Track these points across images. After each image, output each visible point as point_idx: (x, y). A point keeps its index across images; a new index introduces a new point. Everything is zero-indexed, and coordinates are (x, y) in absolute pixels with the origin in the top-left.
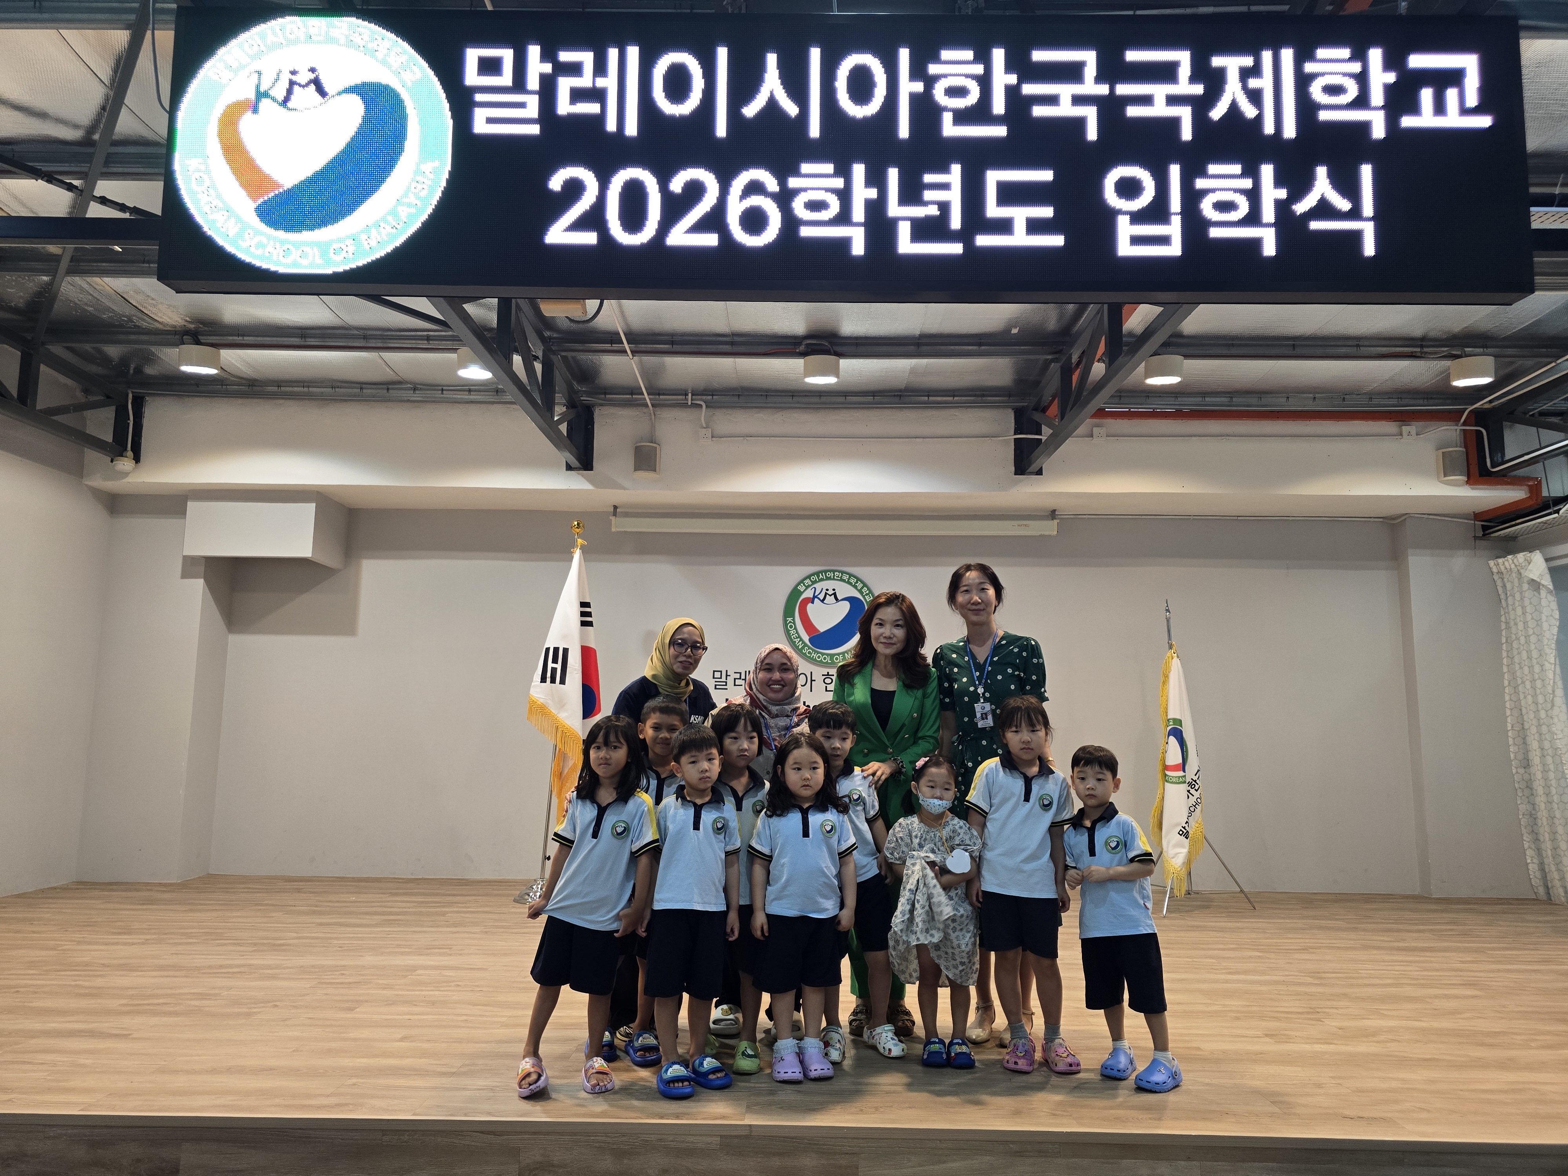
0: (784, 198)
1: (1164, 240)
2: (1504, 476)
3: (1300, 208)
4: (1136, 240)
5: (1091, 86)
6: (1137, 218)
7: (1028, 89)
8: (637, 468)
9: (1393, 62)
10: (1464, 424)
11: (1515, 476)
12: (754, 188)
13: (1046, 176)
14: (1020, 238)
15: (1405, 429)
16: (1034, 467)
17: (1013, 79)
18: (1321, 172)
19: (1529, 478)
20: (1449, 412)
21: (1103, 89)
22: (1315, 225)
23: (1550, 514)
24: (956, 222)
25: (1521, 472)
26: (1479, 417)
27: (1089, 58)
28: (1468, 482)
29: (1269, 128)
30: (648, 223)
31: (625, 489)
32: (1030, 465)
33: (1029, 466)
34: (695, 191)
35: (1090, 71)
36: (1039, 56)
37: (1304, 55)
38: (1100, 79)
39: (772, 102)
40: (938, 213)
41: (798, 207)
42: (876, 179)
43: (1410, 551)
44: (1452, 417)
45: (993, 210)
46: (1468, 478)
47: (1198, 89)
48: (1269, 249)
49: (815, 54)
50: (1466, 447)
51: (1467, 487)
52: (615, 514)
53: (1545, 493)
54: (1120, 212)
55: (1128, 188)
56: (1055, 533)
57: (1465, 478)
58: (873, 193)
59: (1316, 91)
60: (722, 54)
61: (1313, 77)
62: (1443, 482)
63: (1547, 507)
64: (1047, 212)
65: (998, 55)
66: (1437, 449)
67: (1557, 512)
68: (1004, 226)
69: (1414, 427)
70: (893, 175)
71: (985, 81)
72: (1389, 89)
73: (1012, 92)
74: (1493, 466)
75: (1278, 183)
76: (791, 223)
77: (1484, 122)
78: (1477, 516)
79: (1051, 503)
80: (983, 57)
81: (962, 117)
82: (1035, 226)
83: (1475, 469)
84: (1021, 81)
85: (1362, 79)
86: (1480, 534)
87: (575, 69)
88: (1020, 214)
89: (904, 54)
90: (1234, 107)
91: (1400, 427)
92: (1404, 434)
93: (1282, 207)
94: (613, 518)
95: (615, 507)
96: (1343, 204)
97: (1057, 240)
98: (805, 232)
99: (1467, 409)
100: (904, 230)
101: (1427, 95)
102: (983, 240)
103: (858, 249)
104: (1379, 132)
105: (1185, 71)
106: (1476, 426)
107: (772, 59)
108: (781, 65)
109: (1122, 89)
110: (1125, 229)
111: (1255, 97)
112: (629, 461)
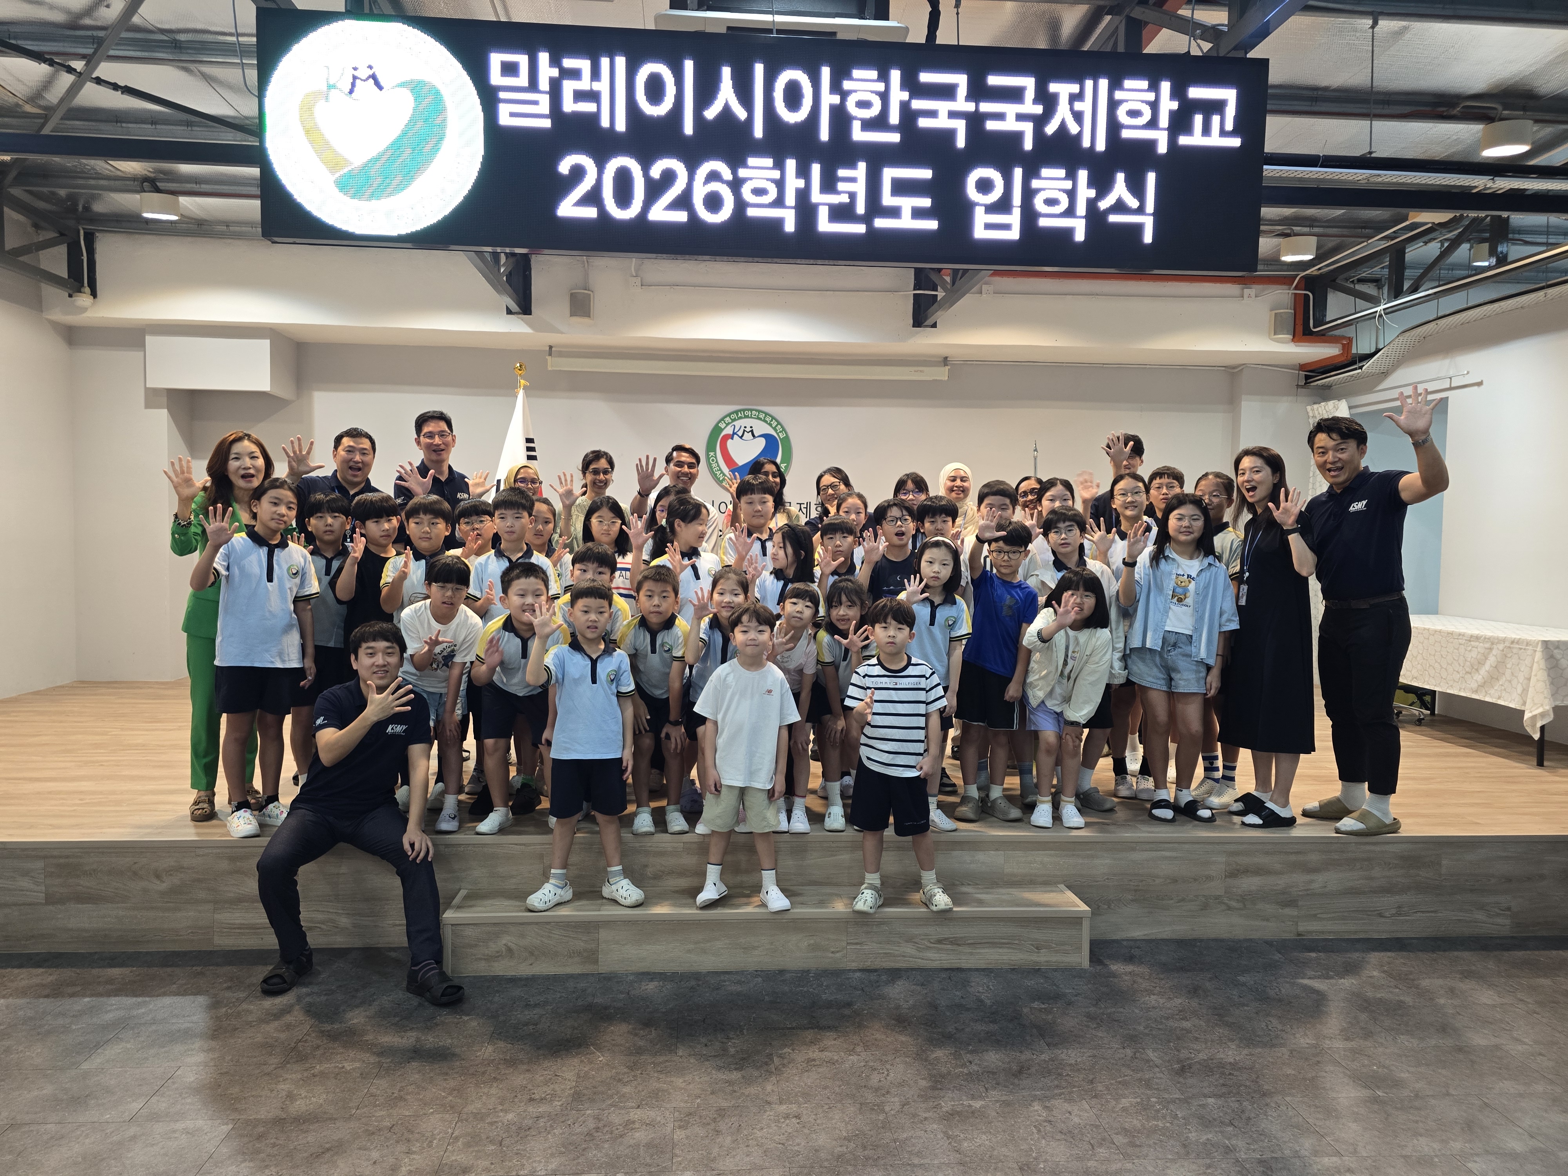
0: (736, 185)
1: (1007, 227)
2: (1323, 335)
3: (1103, 205)
4: (988, 226)
5: (962, 104)
6: (991, 209)
7: (918, 104)
8: (573, 314)
9: (1178, 93)
10: (1296, 288)
11: (1331, 336)
12: (713, 176)
13: (926, 174)
14: (906, 222)
15: (1247, 291)
16: (930, 322)
17: (905, 96)
18: (1120, 177)
19: (1344, 338)
20: (1285, 277)
21: (970, 107)
22: (1113, 218)
23: (1355, 369)
24: (861, 209)
25: (1337, 332)
26: (1310, 283)
27: (961, 80)
28: (1293, 340)
29: (1086, 143)
30: (634, 201)
31: (562, 333)
32: (926, 319)
33: (925, 321)
34: (669, 177)
35: (962, 91)
36: (926, 77)
37: (1115, 84)
38: (970, 97)
39: (727, 109)
40: (848, 200)
41: (746, 191)
42: (803, 172)
43: (1244, 397)
44: (1286, 281)
45: (888, 199)
46: (1294, 336)
47: (1039, 109)
48: (1080, 236)
49: (759, 69)
50: (1295, 310)
51: (1292, 344)
52: (550, 354)
53: (1354, 351)
54: (978, 204)
55: (985, 186)
56: (946, 378)
57: (1291, 337)
58: (801, 183)
59: (1121, 115)
60: (689, 66)
61: (1120, 102)
62: (1272, 339)
63: (1354, 363)
64: (926, 202)
65: (895, 75)
66: (1271, 310)
67: (1361, 368)
68: (894, 212)
69: (1254, 290)
70: (816, 169)
71: (884, 97)
72: (1173, 114)
73: (905, 107)
74: (1314, 327)
75: (1091, 184)
76: (741, 205)
77: (1235, 142)
78: (1302, 367)
79: (944, 352)
80: (884, 77)
81: (868, 125)
82: (918, 213)
83: (1300, 328)
84: (911, 98)
85: (1154, 106)
86: (1302, 382)
87: (575, 74)
88: (907, 203)
89: (826, 72)
90: (1063, 126)
91: (1243, 289)
92: (1246, 296)
93: (1091, 204)
94: (549, 358)
95: (551, 347)
96: (1133, 203)
97: (932, 225)
98: (751, 212)
99: (1298, 275)
100: (823, 214)
101: (1198, 120)
102: (880, 223)
103: (790, 227)
104: (1162, 148)
105: (1030, 94)
106: (1305, 290)
107: (726, 72)
108: (734, 77)
109: (986, 107)
110: (980, 218)
111: (1078, 117)
112: (565, 307)
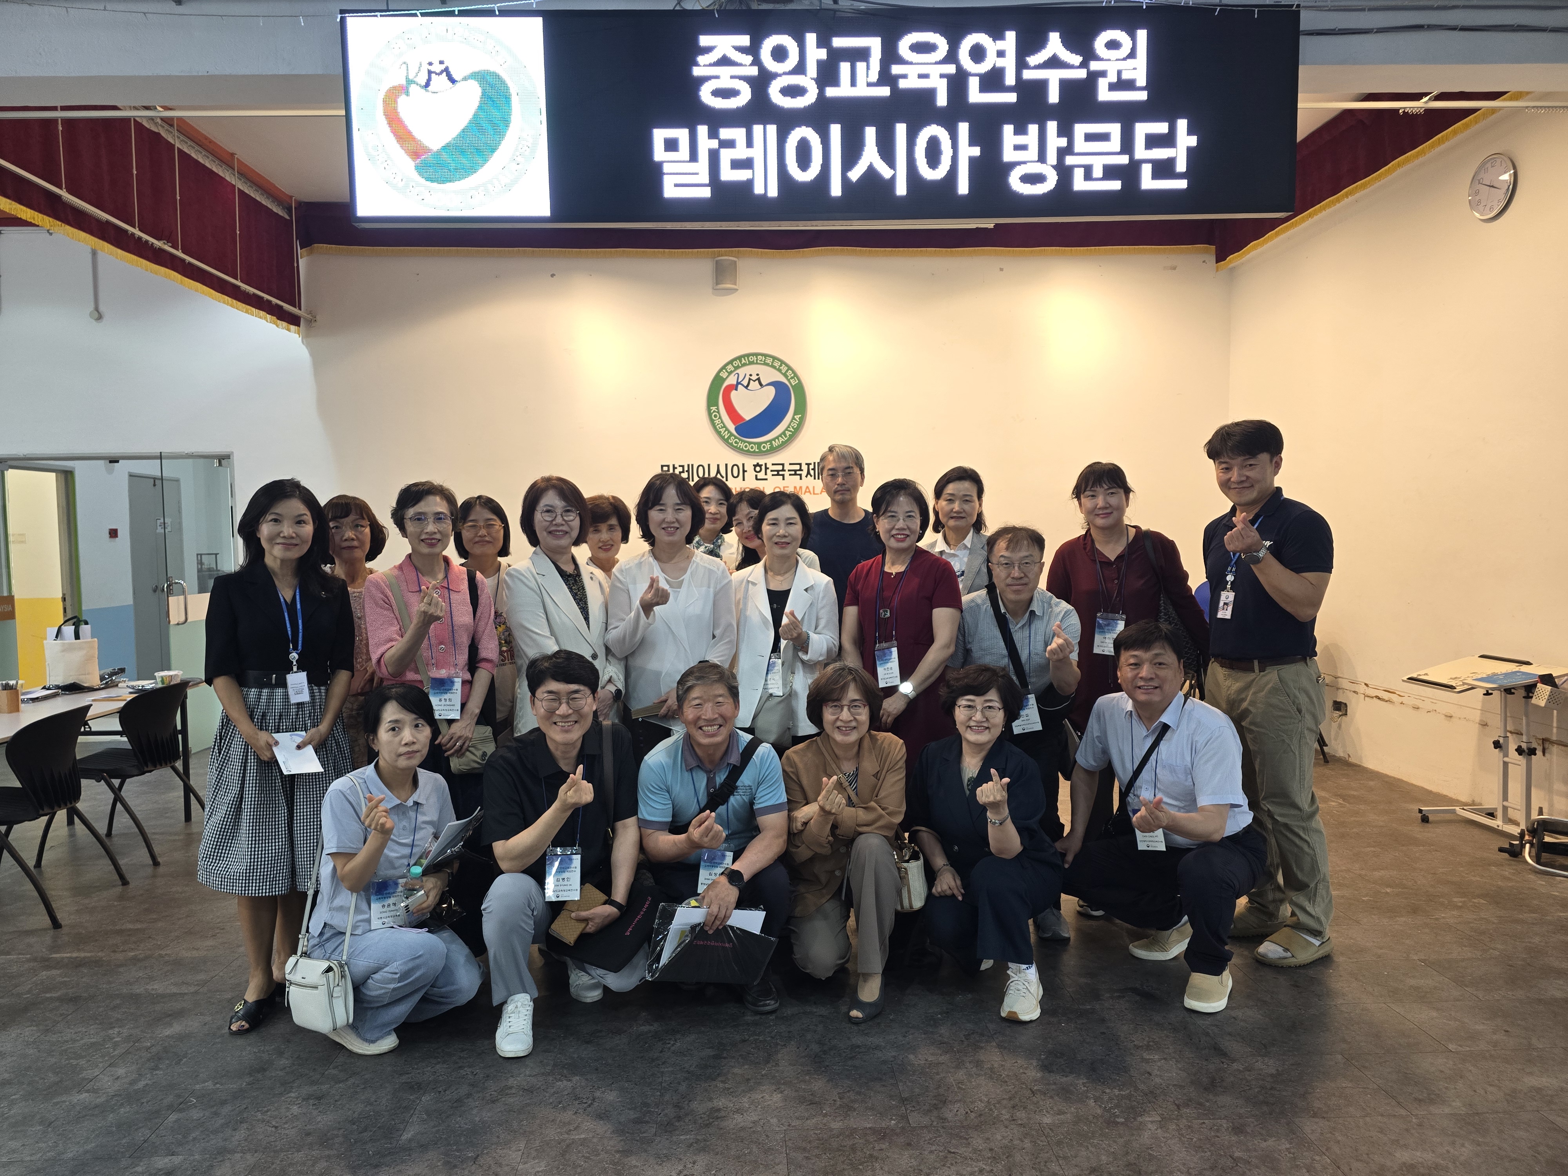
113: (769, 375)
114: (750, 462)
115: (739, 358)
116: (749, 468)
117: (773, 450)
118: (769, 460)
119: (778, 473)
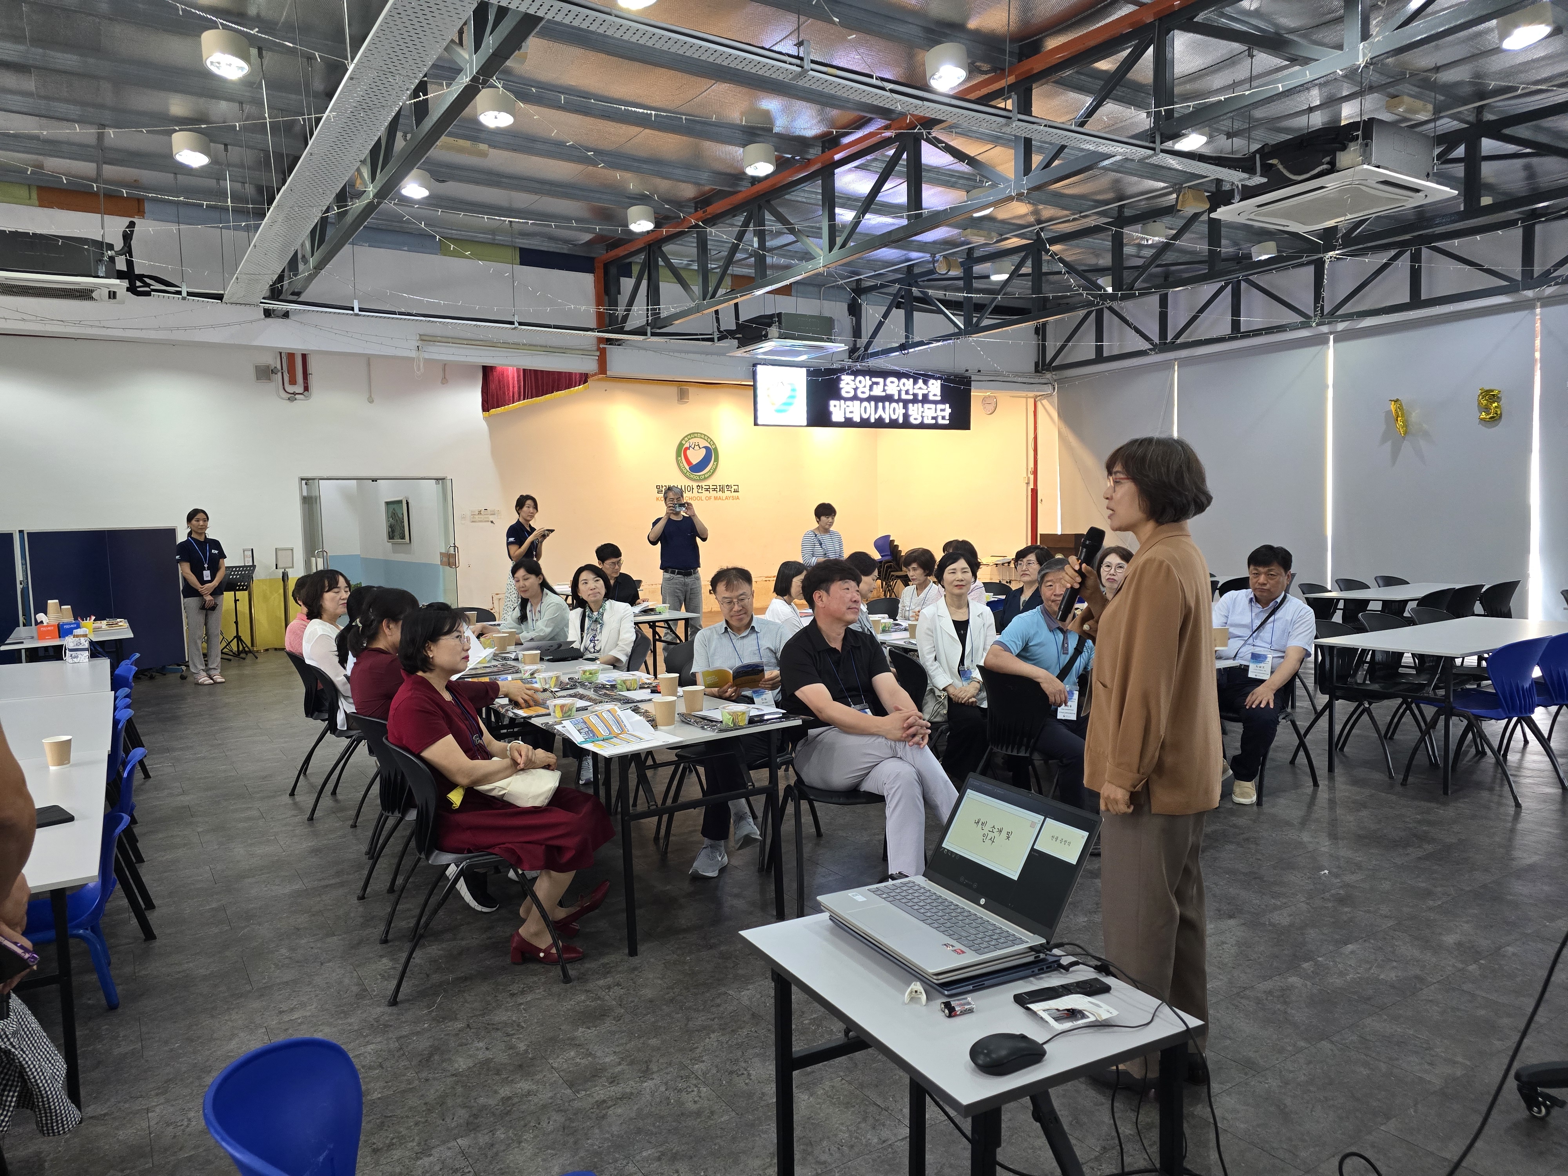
113: (703, 443)
114: (695, 484)
115: (690, 434)
116: (695, 487)
117: (705, 479)
118: (703, 484)
119: (707, 490)
